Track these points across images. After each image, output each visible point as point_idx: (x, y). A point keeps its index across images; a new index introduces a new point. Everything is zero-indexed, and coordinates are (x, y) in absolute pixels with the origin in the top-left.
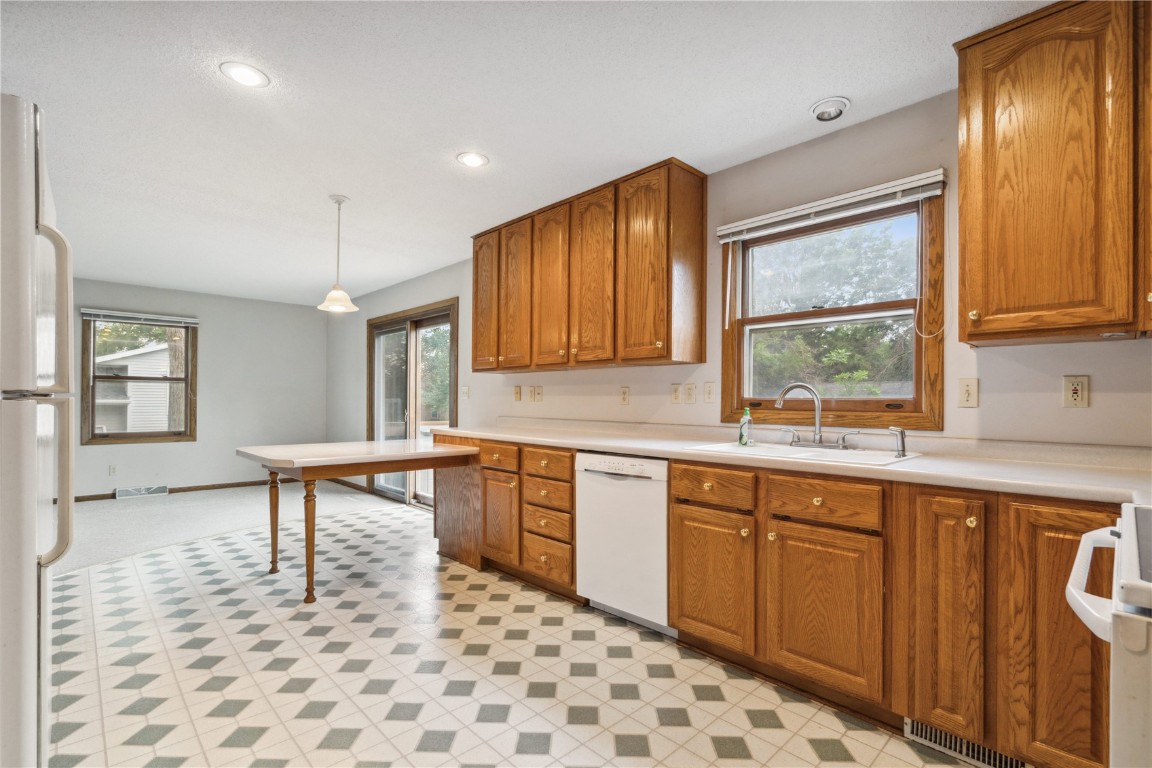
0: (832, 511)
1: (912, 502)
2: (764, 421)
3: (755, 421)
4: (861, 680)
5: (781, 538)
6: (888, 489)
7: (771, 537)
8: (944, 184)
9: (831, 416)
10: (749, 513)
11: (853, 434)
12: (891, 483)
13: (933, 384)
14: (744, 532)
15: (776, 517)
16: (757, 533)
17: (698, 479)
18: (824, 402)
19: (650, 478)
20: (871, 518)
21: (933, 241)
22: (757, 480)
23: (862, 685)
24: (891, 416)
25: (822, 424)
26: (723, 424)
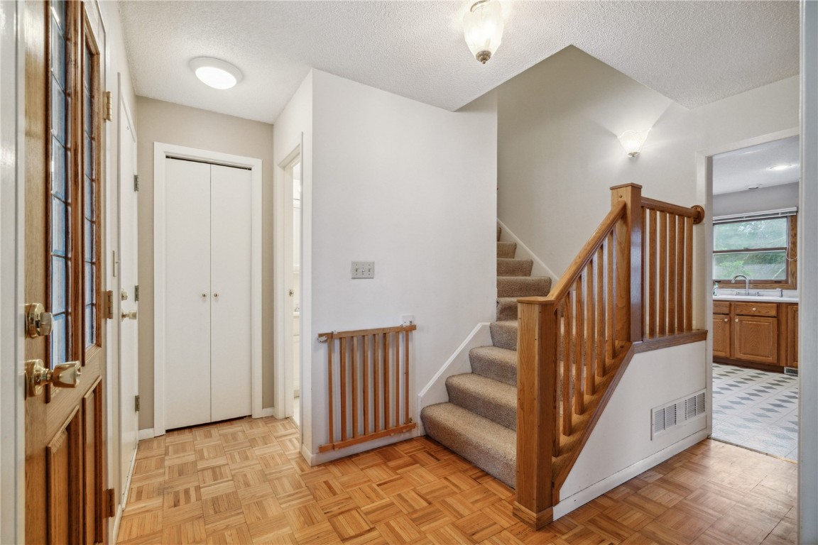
0: (759, 312)
1: (787, 308)
2: (722, 288)
3: (720, 288)
4: (771, 358)
5: (740, 321)
6: (779, 305)
7: (737, 320)
8: (797, 212)
9: (751, 286)
10: (727, 314)
11: (761, 291)
12: (780, 303)
13: (793, 275)
14: (726, 320)
15: (738, 315)
16: (730, 321)
18: (750, 281)
20: (773, 313)
21: (793, 229)
22: (730, 305)
23: (771, 359)
24: (777, 285)
25: (749, 288)
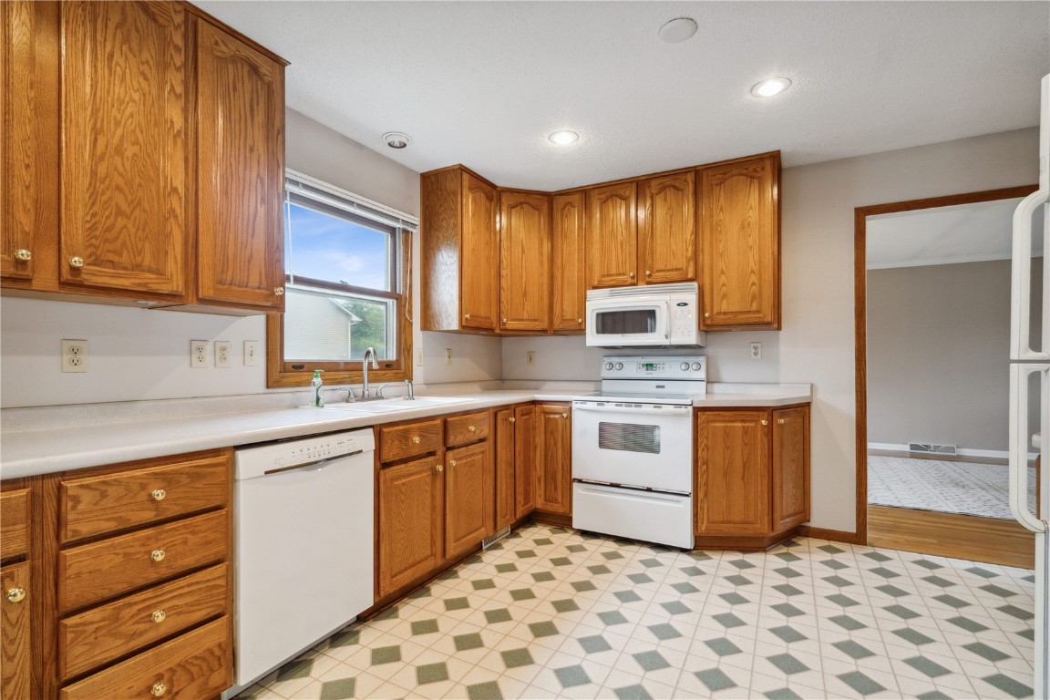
7: (453, 463)
11: (384, 387)
13: (409, 351)
14: (440, 468)
17: (405, 436)
19: (361, 451)
26: (271, 390)
